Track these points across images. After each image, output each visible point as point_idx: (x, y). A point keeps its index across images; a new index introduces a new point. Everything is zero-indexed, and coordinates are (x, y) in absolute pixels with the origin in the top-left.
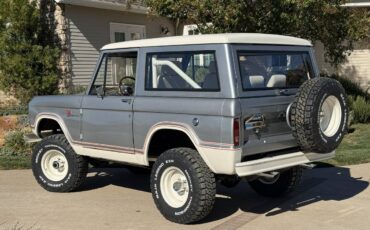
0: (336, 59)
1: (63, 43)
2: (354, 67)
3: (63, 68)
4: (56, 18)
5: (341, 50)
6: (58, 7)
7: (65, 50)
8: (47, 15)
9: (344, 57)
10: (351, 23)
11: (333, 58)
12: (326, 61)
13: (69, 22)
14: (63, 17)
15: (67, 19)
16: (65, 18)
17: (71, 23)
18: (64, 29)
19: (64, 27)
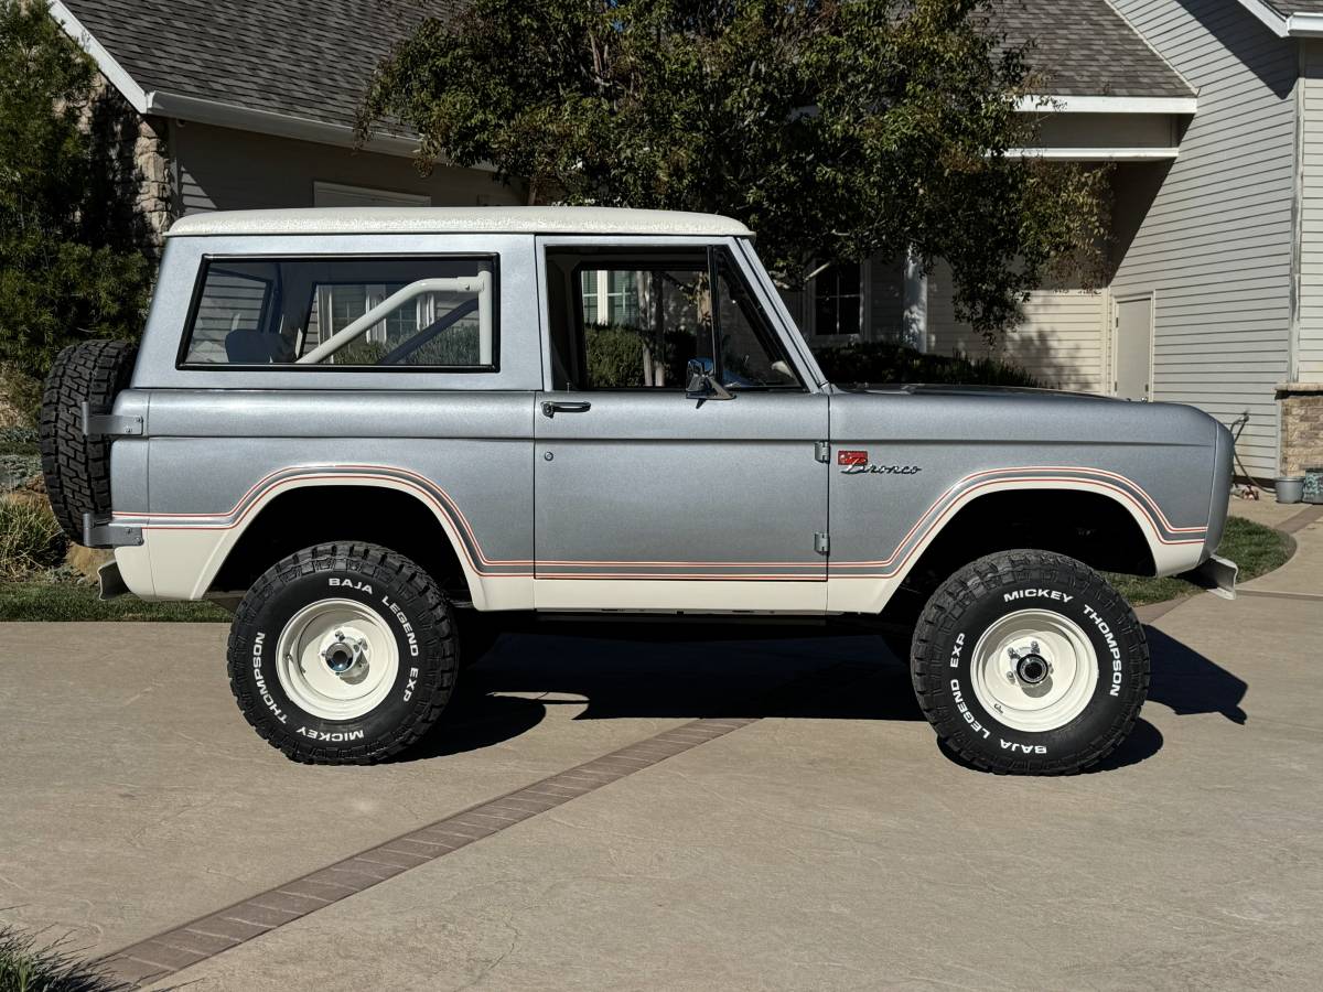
0: (988, 310)
2: (1042, 336)
4: (140, 161)
5: (1002, 286)
6: (145, 127)
8: (113, 153)
9: (1011, 306)
10: (1029, 205)
11: (979, 308)
12: (959, 316)
13: (180, 174)
14: (162, 160)
15: (174, 166)
16: (168, 162)
17: (187, 178)
18: (165, 196)
19: (164, 188)
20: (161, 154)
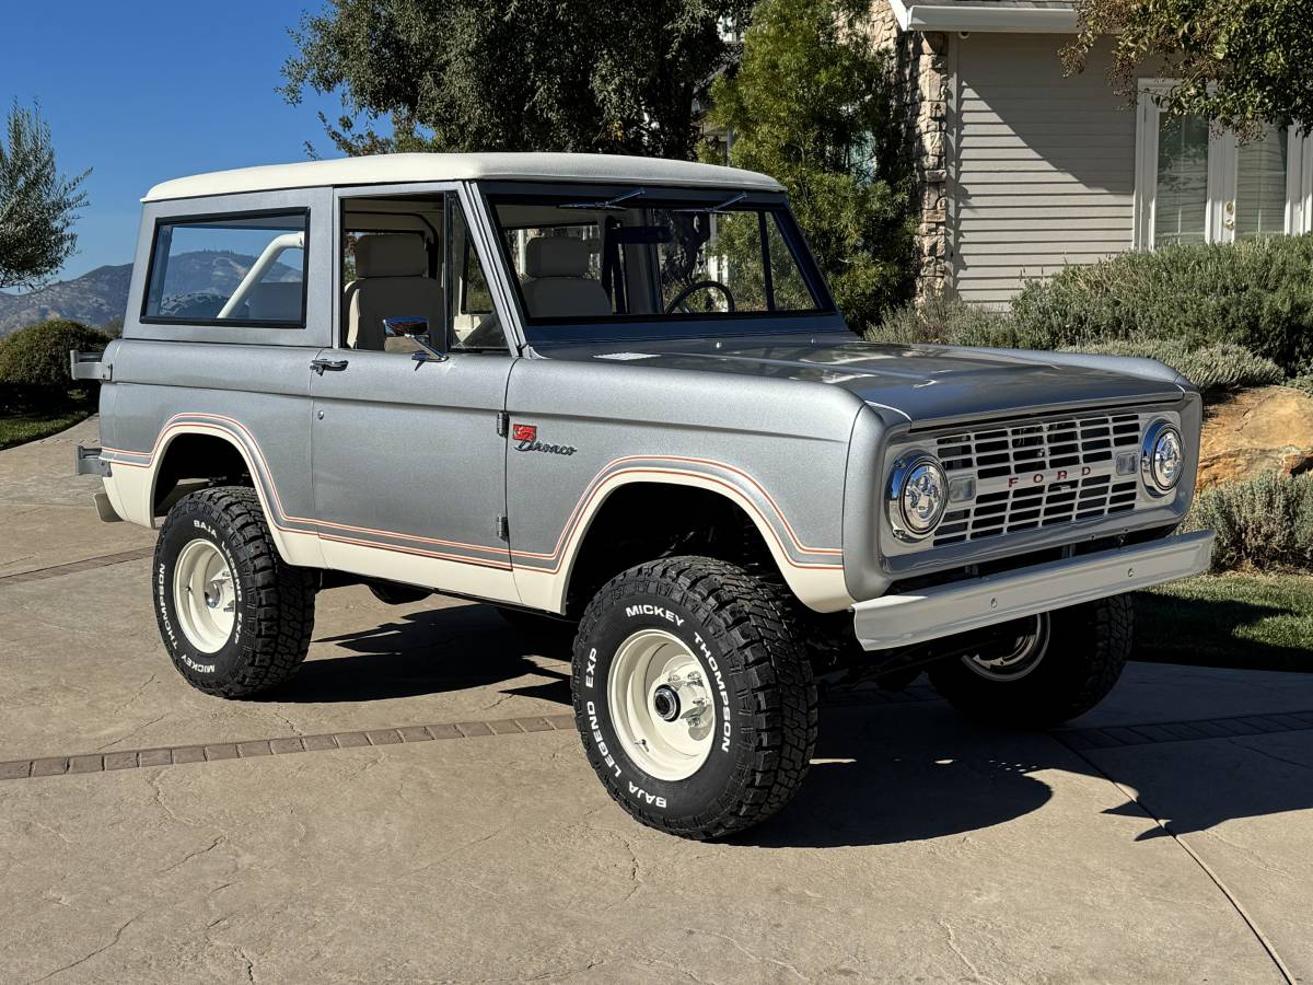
1: (930, 161)
3: (927, 243)
4: (922, 80)
6: (925, 44)
7: (937, 184)
8: (907, 71)
13: (960, 90)
14: (938, 77)
15: (953, 83)
16: (947, 79)
17: (969, 93)
18: (939, 115)
19: (938, 107)
20: (938, 71)
